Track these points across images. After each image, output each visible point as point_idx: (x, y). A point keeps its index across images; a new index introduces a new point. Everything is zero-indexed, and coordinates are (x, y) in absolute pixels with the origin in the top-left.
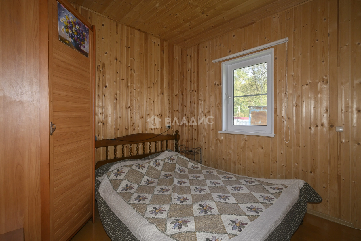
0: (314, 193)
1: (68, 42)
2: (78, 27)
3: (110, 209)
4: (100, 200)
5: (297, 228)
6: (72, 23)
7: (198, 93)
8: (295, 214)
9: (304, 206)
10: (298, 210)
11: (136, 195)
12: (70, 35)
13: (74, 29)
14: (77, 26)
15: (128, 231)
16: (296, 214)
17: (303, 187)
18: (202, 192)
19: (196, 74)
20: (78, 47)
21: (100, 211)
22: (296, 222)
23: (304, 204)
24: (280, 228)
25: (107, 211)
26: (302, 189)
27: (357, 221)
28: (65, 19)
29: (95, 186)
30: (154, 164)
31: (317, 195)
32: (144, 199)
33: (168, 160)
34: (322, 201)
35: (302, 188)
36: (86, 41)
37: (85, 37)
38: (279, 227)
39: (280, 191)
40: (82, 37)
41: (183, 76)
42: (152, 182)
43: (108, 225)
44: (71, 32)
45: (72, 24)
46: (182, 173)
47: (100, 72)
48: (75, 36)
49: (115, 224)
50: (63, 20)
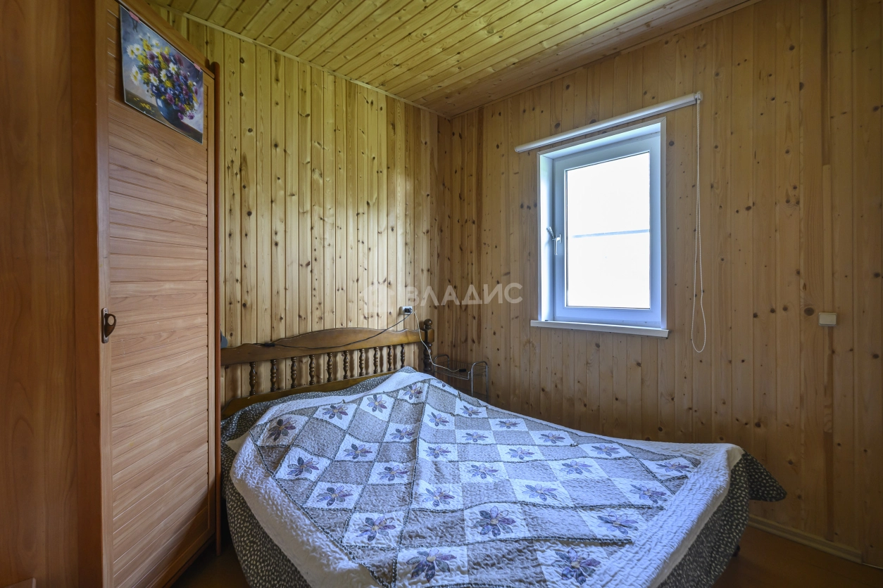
0: (767, 478)
1: (147, 107)
2: (173, 69)
3: (258, 522)
4: (232, 500)
5: (723, 568)
6: (157, 57)
7: (479, 227)
8: (719, 531)
9: (741, 510)
10: (725, 522)
11: (322, 487)
12: (154, 88)
13: (163, 73)
14: (171, 65)
15: (301, 581)
16: (722, 533)
17: (738, 463)
18: (488, 477)
19: (474, 179)
20: (175, 118)
21: (234, 528)
22: (722, 552)
23: (742, 506)
24: (681, 572)
25: (250, 527)
26: (737, 468)
27: (871, 546)
28: (141, 49)
29: (222, 464)
30: (369, 405)
31: (773, 482)
32: (343, 497)
33: (405, 394)
34: (784, 498)
35: (735, 466)
36: (197, 102)
37: (192, 92)
38: (679, 569)
39: (681, 474)
40: (186, 94)
41: (444, 185)
42: (365, 452)
43: (253, 564)
44: (156, 81)
45: (159, 62)
46: (440, 427)
47: (235, 176)
48: (166, 90)
49: (270, 560)
50: (135, 51)
